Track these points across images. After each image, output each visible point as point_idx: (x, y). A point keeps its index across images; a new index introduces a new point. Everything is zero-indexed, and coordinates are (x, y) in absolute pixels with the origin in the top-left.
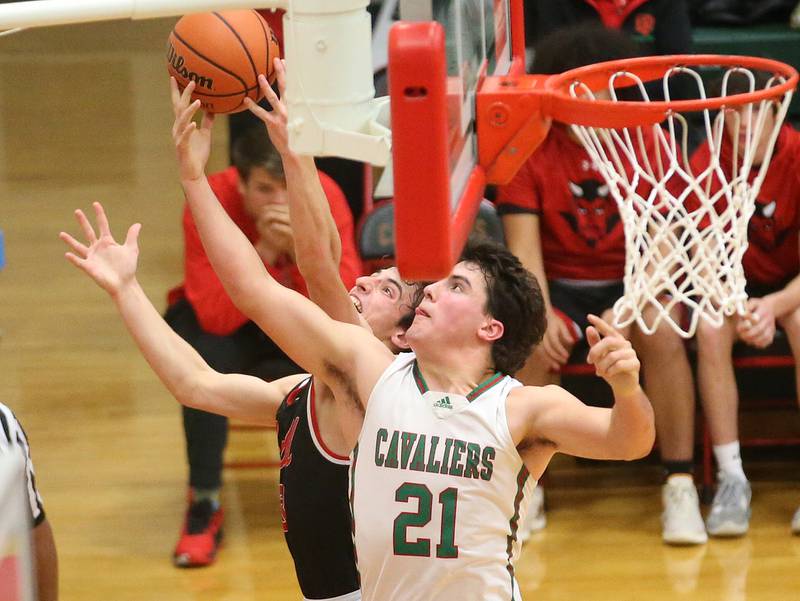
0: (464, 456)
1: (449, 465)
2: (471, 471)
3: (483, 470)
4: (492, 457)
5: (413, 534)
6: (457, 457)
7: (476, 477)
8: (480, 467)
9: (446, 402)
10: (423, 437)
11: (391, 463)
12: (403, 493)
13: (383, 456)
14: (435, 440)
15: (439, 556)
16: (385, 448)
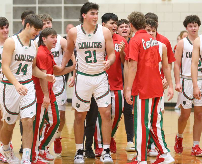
0: (96, 45)
1: (93, 47)
2: (98, 47)
3: (100, 47)
4: (101, 44)
5: (89, 59)
6: (95, 45)
7: (99, 48)
8: (99, 46)
9: (90, 35)
10: (87, 43)
11: (82, 48)
12: (86, 53)
13: (80, 47)
14: (90, 43)
15: (94, 62)
16: (80, 46)
